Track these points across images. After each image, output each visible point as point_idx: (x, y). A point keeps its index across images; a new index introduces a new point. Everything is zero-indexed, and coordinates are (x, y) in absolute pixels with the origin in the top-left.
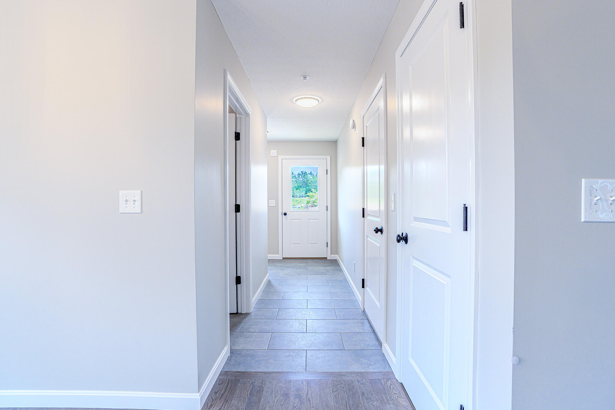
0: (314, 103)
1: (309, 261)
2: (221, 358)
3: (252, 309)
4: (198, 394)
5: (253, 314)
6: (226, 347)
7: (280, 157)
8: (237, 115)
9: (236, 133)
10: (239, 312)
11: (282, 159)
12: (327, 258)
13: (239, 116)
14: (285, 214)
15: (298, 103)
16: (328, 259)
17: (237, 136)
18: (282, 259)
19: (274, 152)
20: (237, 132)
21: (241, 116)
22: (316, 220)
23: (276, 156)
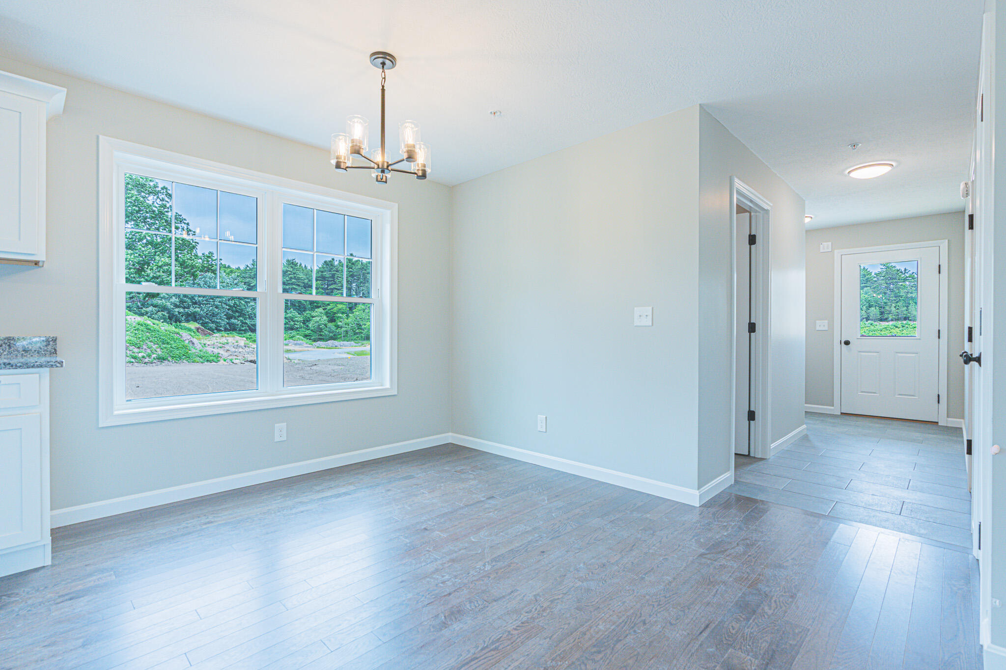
0: (884, 170)
1: (895, 422)
2: (721, 478)
3: (771, 455)
4: (698, 491)
5: (770, 460)
6: (728, 472)
7: (837, 253)
8: (752, 214)
9: (750, 236)
10: (752, 455)
11: (841, 255)
12: (937, 423)
13: (755, 214)
14: (847, 343)
15: (853, 175)
16: (939, 424)
17: (752, 240)
18: (840, 414)
19: (826, 246)
20: (752, 234)
21: (757, 214)
22: (914, 355)
23: (831, 250)
